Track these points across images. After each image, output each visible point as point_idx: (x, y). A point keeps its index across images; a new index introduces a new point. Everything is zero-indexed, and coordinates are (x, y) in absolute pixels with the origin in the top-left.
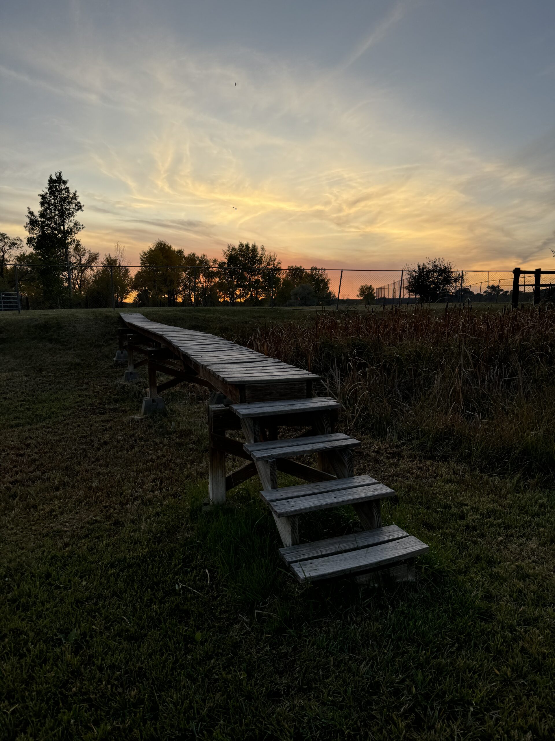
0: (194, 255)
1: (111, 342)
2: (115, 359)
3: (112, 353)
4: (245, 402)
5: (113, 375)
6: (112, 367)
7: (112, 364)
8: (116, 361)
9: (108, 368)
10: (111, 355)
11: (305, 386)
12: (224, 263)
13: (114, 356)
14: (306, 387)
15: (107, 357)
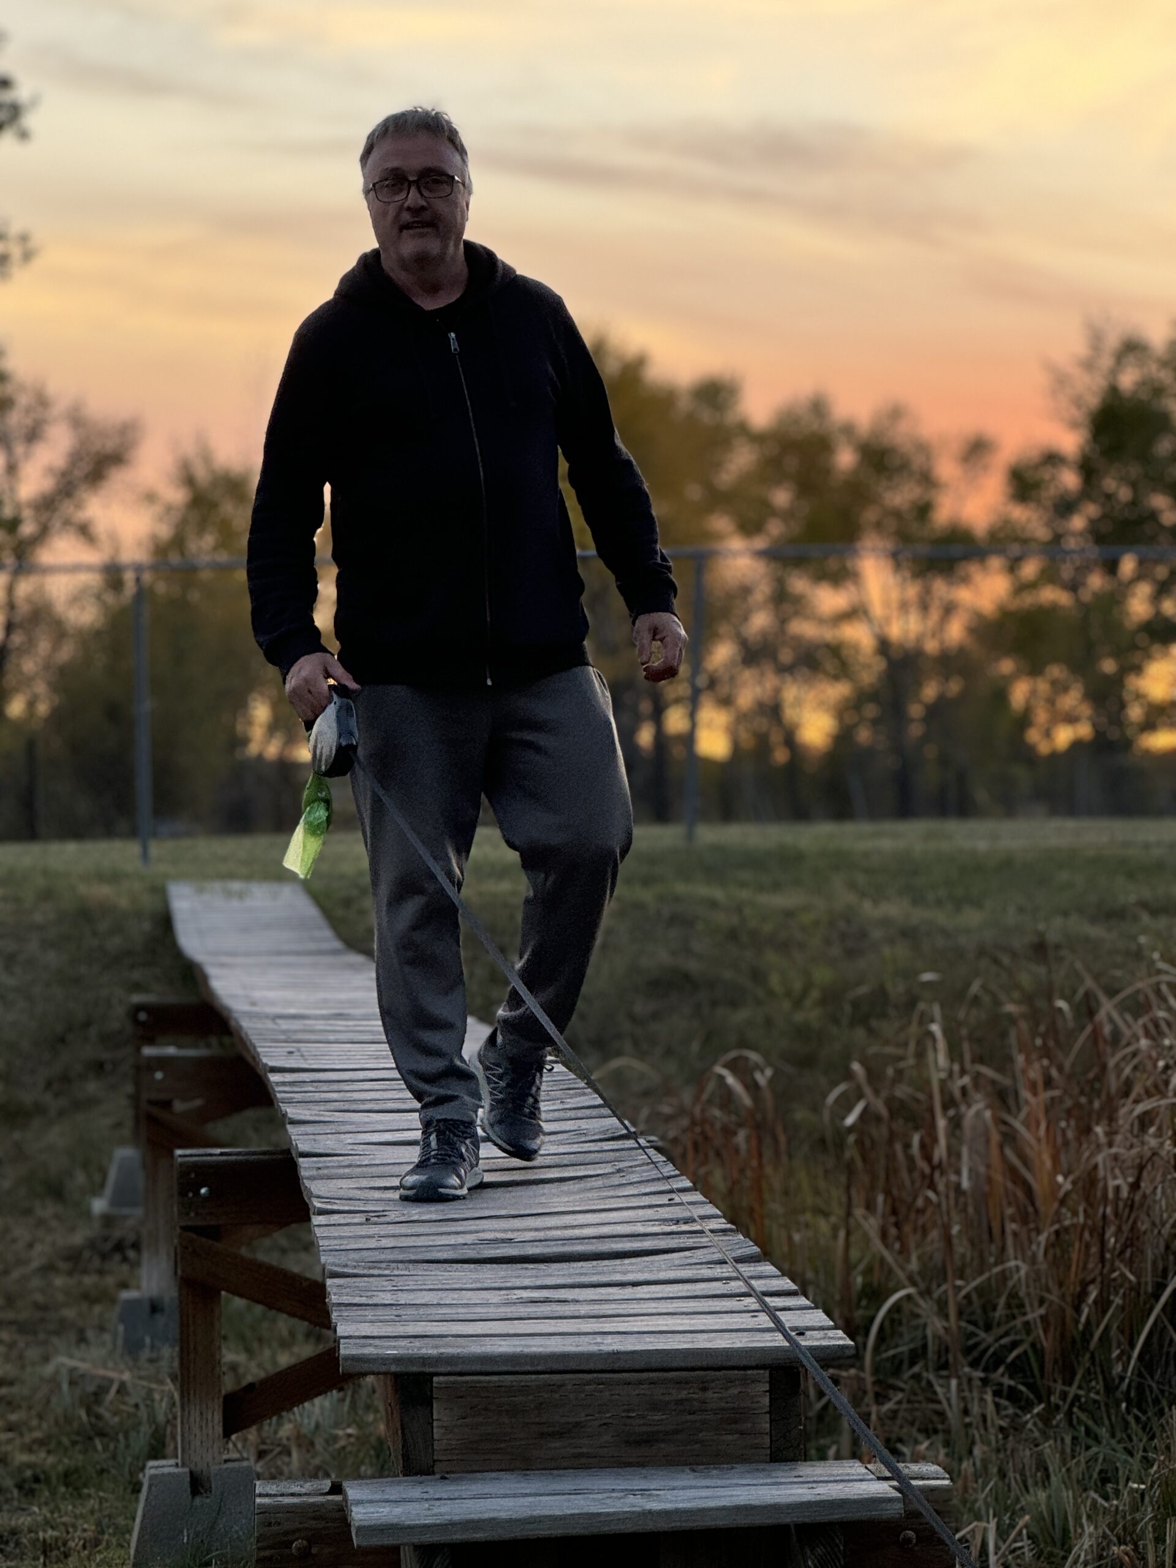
0: (818, 407)
1: (92, 1087)
2: (99, 1205)
3: (85, 1166)
4: (427, 1471)
5: (69, 1313)
6: (74, 1258)
7: (78, 1239)
8: (108, 1220)
9: (48, 1269)
10: (80, 1178)
11: (760, 1394)
12: (1052, 459)
13: (97, 1189)
14: (766, 1401)
15: (56, 1191)
